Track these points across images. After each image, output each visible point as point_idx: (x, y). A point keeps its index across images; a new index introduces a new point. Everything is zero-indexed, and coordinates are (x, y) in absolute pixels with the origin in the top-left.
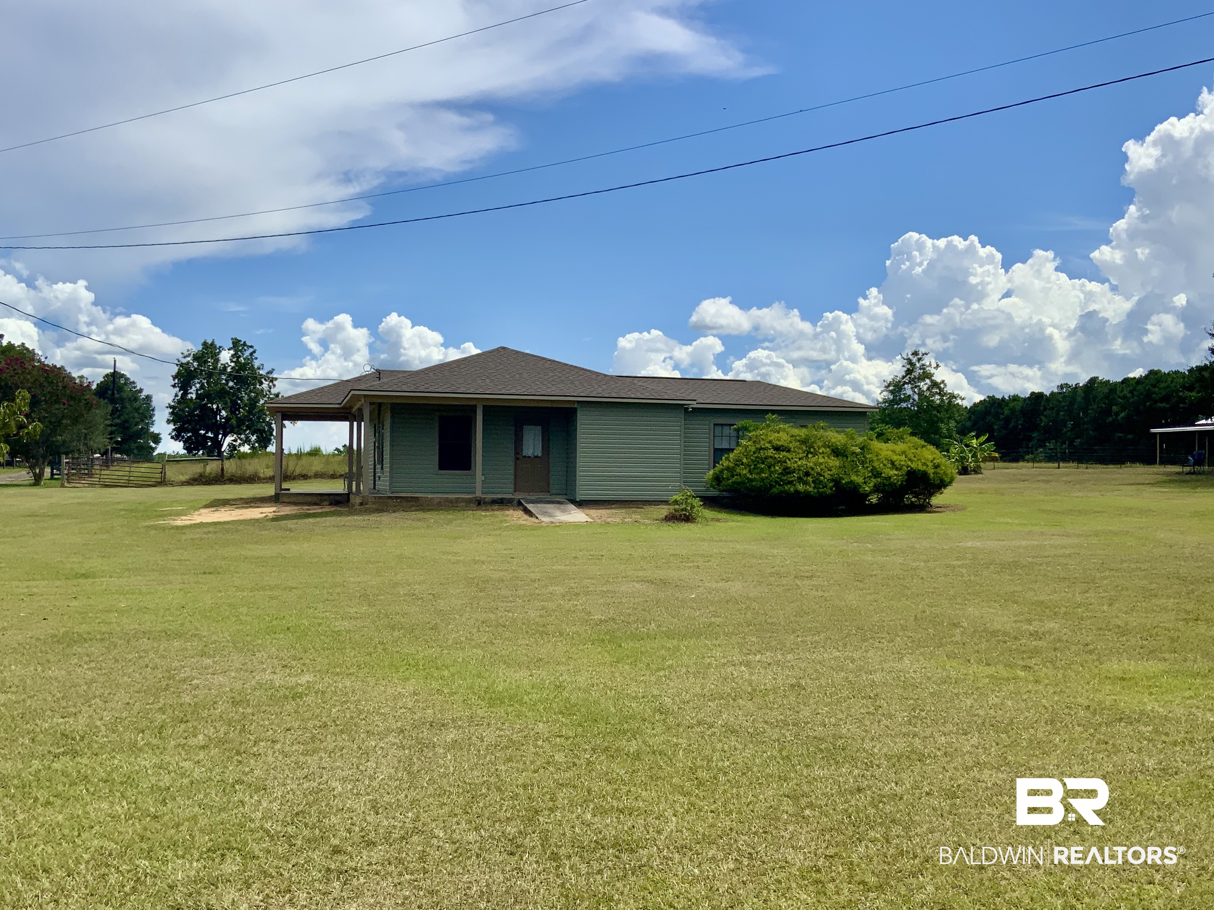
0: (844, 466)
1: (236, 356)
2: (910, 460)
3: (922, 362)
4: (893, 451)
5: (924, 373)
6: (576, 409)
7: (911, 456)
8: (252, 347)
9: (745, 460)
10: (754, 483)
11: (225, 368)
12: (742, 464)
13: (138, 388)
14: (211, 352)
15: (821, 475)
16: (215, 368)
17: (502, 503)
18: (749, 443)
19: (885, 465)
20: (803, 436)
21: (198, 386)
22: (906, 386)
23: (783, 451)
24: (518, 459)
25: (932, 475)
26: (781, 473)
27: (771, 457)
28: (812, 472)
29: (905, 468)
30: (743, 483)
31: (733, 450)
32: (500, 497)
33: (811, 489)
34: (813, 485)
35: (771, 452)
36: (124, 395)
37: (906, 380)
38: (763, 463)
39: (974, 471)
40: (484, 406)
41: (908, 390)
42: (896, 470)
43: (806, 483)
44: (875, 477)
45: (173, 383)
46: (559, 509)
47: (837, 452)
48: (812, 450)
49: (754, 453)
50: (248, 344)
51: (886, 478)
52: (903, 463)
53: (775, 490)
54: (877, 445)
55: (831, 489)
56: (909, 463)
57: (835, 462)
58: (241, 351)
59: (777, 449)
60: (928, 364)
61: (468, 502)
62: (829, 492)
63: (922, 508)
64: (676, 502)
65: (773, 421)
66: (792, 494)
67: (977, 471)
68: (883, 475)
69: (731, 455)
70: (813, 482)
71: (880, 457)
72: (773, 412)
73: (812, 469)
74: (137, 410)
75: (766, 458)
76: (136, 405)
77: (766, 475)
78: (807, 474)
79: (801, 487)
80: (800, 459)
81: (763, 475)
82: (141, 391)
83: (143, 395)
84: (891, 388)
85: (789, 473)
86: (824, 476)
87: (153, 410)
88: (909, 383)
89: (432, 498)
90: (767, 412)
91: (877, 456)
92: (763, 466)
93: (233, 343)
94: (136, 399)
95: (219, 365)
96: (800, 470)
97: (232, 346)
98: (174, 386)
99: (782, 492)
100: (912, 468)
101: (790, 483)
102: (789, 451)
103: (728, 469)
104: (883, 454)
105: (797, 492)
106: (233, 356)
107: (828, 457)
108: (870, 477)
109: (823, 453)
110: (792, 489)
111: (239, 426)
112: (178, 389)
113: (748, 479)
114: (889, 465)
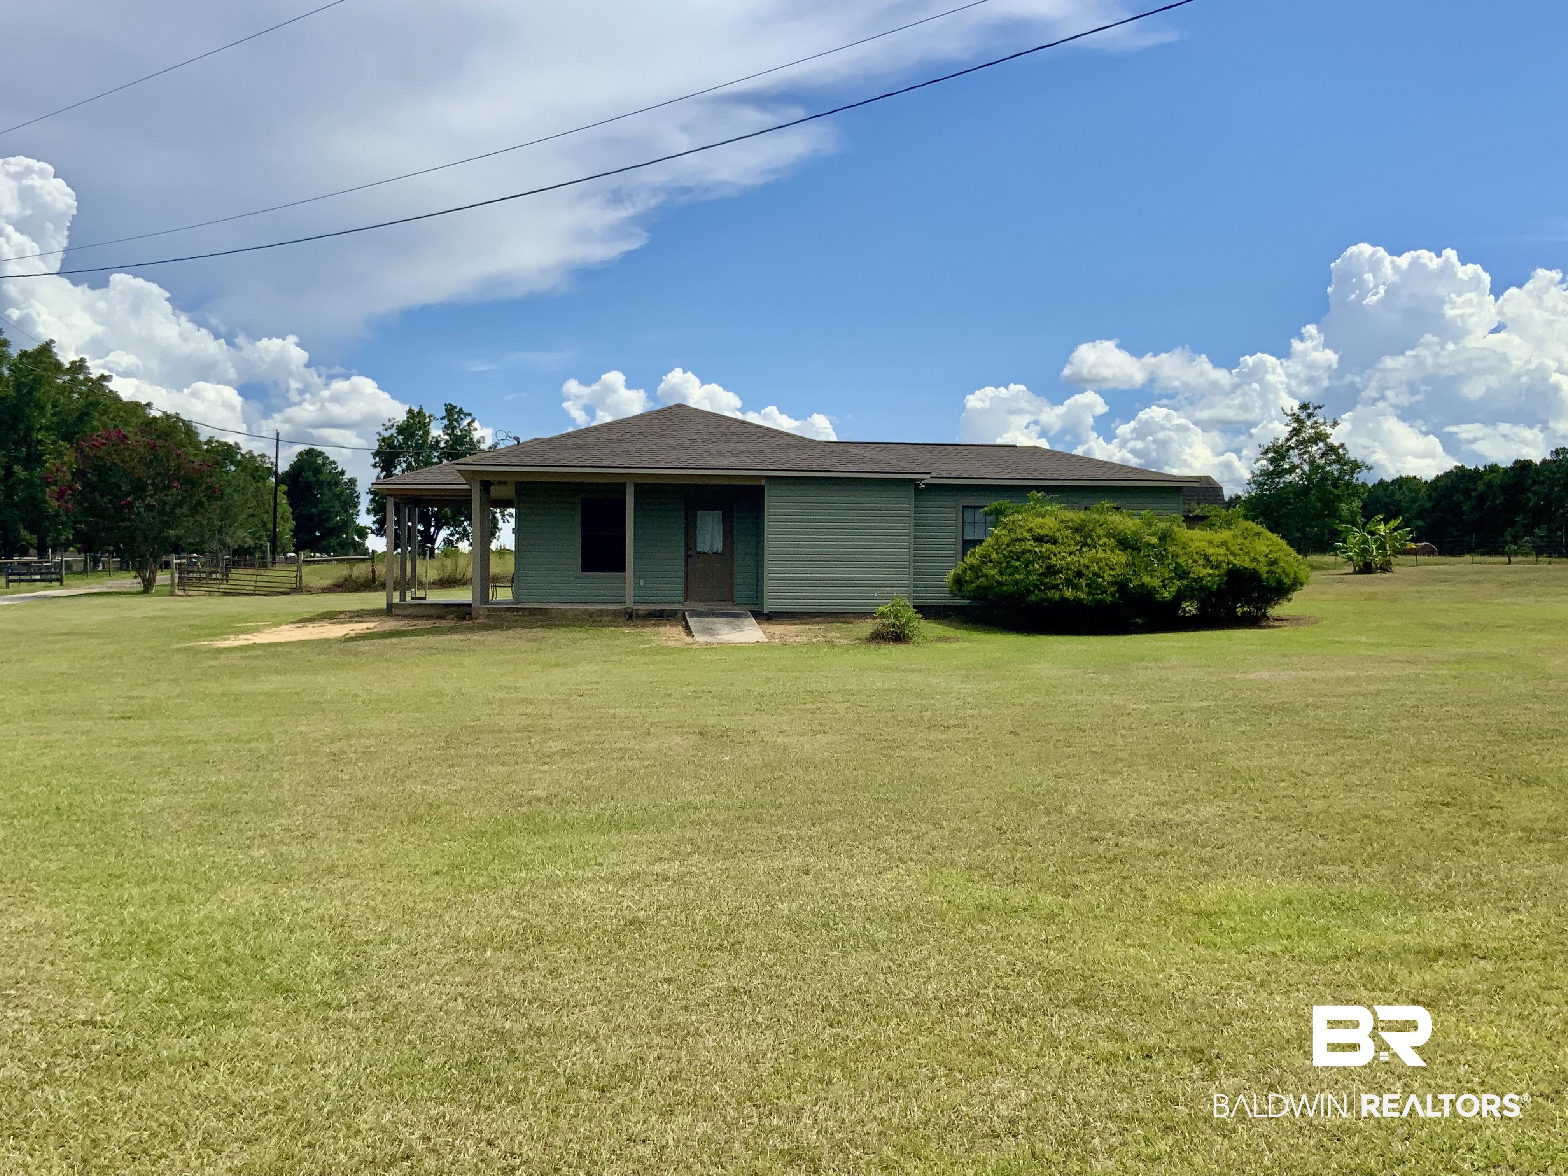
0: (1134, 564)
1: (450, 428)
2: (1233, 554)
3: (1314, 419)
4: (1210, 542)
5: (1316, 433)
6: (763, 486)
7: (1235, 548)
8: (470, 414)
9: (994, 556)
10: (1004, 588)
11: (438, 442)
12: (991, 562)
13: (339, 469)
14: (419, 422)
15: (1099, 576)
16: (425, 442)
17: (660, 616)
18: (1004, 532)
19: (1195, 561)
20: (1079, 522)
21: (404, 465)
22: (1291, 452)
23: (1046, 543)
24: (690, 556)
25: (1265, 575)
26: (1043, 574)
27: (1030, 551)
28: (1086, 572)
29: (1224, 565)
30: (991, 587)
31: (981, 542)
32: (659, 608)
33: (1081, 595)
34: (1087, 590)
35: (1030, 545)
36: (322, 478)
37: (1292, 443)
38: (1018, 560)
39: (1381, 568)
40: (637, 485)
41: (1294, 457)
42: (1212, 568)
43: (1076, 587)
44: (1180, 578)
45: (373, 462)
46: (729, 624)
47: (1125, 543)
48: (1089, 541)
49: (1008, 545)
50: (465, 410)
51: (1195, 580)
52: (1221, 558)
53: (1032, 598)
54: (1184, 533)
55: (1113, 595)
56: (1231, 558)
57: (1120, 558)
58: (456, 420)
59: (1039, 539)
60: (1321, 420)
61: (616, 614)
62: (1109, 599)
63: (1254, 621)
64: (883, 615)
65: (1038, 501)
66: (1056, 603)
67: (1385, 568)
68: (1192, 575)
69: (978, 549)
70: (1087, 585)
71: (1189, 550)
72: (1039, 488)
73: (1088, 568)
74: (338, 497)
75: (1023, 553)
76: (337, 490)
77: (1022, 577)
78: (1079, 574)
79: (1069, 593)
80: (1070, 554)
81: (1018, 577)
82: (343, 473)
83: (346, 478)
84: (1270, 455)
85: (1056, 573)
86: (1103, 578)
87: (358, 497)
88: (1297, 447)
89: (567, 611)
90: (1029, 488)
91: (1184, 548)
92: (1017, 564)
93: (447, 410)
94: (337, 483)
95: (430, 439)
96: (1068, 569)
97: (445, 414)
98: (374, 466)
99: (1042, 600)
100: (1235, 565)
101: (1056, 587)
102: (1055, 542)
103: (972, 568)
104: (1194, 546)
105: (1064, 600)
106: (446, 427)
107: (1112, 551)
108: (1172, 578)
109: (1105, 544)
110: (1057, 596)
111: (454, 517)
112: (379, 470)
113: (998, 582)
114: (1201, 562)
